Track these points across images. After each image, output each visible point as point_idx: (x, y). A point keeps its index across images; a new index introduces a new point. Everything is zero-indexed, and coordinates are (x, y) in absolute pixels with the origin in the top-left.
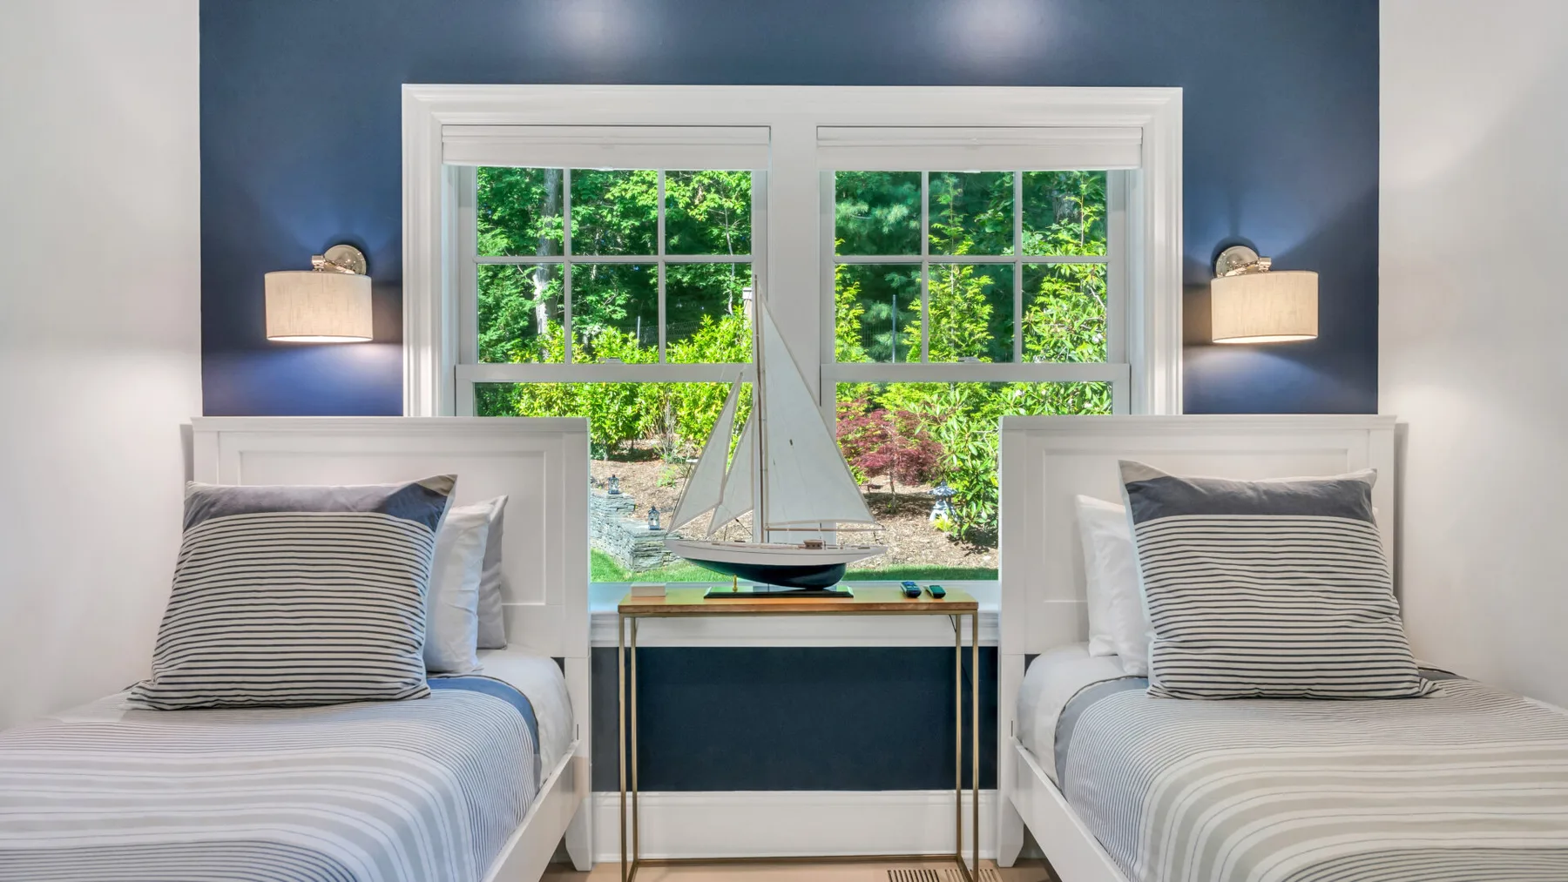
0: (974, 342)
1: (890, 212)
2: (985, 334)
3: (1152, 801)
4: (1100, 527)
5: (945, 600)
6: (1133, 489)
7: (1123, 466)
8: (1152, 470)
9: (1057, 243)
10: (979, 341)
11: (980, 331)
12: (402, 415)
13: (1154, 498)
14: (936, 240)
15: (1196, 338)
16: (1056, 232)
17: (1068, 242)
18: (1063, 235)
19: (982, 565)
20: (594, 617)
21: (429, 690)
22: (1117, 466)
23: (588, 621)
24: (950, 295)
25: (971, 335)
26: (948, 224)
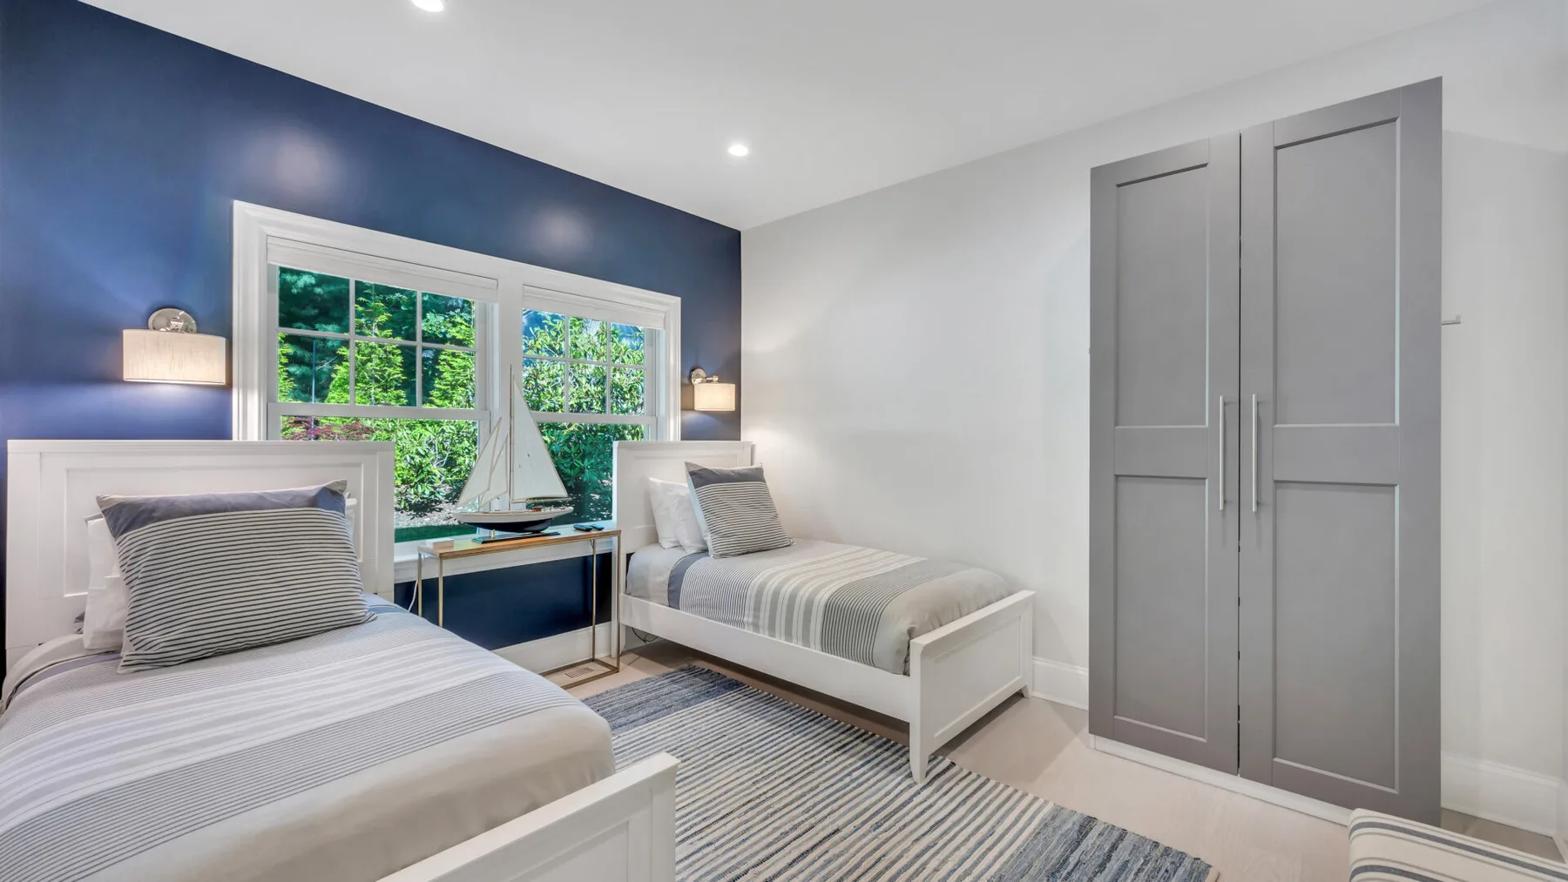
0: (391, 380)
1: (299, 279)
2: (400, 375)
3: (752, 592)
4: (670, 491)
5: (604, 531)
6: (692, 474)
7: (687, 464)
8: (697, 466)
9: (455, 324)
10: (396, 380)
11: (396, 373)
12: (231, 439)
13: (701, 478)
14: (360, 309)
15: (687, 406)
16: (453, 316)
17: (461, 324)
18: (458, 320)
19: (424, 524)
20: (396, 564)
21: (376, 615)
22: (684, 465)
23: (393, 568)
24: (372, 347)
25: (389, 375)
26: (370, 299)
